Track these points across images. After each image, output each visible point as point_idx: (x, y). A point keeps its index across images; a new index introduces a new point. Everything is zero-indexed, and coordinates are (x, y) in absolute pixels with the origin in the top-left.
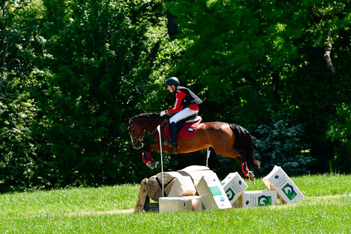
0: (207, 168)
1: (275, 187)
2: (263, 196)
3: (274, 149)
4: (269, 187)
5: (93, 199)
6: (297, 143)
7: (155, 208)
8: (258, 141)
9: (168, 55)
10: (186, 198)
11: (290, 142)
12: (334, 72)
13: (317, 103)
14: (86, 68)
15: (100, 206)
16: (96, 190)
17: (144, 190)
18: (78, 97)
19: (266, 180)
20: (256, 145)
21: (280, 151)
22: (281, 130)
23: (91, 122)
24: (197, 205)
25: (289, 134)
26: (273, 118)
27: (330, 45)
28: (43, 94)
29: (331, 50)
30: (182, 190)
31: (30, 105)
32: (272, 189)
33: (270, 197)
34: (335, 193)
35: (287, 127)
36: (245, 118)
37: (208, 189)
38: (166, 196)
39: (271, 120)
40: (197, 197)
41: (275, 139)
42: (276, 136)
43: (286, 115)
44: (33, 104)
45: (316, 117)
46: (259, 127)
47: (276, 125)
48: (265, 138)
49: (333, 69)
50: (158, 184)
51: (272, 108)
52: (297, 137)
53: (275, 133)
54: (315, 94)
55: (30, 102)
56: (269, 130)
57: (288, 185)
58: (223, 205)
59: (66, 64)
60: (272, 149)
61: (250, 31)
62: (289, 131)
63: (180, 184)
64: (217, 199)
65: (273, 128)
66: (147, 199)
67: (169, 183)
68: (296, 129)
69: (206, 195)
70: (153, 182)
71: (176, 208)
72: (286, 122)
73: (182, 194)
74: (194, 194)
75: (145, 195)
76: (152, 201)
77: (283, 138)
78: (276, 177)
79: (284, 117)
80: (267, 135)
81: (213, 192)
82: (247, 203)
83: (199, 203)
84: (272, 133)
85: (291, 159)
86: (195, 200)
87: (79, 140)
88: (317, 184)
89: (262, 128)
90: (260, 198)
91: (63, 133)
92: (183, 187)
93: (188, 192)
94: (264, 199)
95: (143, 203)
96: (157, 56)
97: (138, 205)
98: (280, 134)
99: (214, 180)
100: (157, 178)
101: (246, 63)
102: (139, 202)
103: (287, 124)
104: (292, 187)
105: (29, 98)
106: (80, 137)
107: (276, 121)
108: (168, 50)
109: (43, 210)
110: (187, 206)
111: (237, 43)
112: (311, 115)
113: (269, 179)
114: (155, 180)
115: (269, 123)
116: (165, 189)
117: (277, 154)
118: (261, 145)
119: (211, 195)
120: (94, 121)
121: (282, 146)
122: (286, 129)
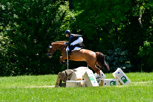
0: (88, 68)
1: (118, 77)
2: (112, 81)
3: (115, 61)
4: (115, 77)
5: (36, 80)
6: (125, 58)
7: (64, 85)
8: (108, 57)
9: (69, 18)
10: (78, 81)
11: (122, 58)
12: (142, 27)
13: (134, 41)
14: (32, 23)
15: (39, 83)
16: (37, 77)
17: (60, 77)
18: (29, 35)
19: (114, 74)
20: (107, 59)
21: (118, 61)
22: (118, 52)
23: (34, 47)
24: (83, 84)
25: (122, 54)
26: (115, 47)
27: (141, 15)
28: (13, 34)
29: (141, 18)
30: (76, 78)
31: (7, 38)
32: (117, 78)
33: (116, 82)
34: (144, 81)
35: (121, 51)
36: (102, 47)
37: (88, 77)
38: (69, 80)
39: (114, 48)
40: (83, 81)
41: (116, 56)
42: (116, 55)
43: (121, 46)
44: (8, 38)
45: (134, 47)
46: (109, 51)
47: (116, 50)
48: (111, 56)
49: (142, 26)
50: (66, 74)
51: (115, 43)
52: (125, 55)
53: (116, 53)
54: (134, 37)
55: (7, 37)
56: (113, 52)
57: (124, 77)
58: (95, 85)
59: (24, 21)
60: (114, 61)
61: (106, 8)
62: (121, 53)
63: (75, 75)
64: (92, 82)
65: (115, 51)
66: (61, 81)
67: (71, 74)
68: (125, 52)
69: (87, 80)
70: (64, 74)
71: (74, 85)
72: (121, 49)
73: (76, 79)
74: (82, 79)
75: (60, 79)
76: (63, 82)
77: (119, 56)
78: (119, 73)
79: (120, 47)
80: (112, 54)
81: (91, 79)
82: (105, 84)
83: (84, 83)
84: (114, 54)
85: (122, 65)
86: (82, 82)
87: (29, 55)
88: (136, 76)
89: (110, 51)
90: (111, 82)
91: (22, 51)
92: (77, 76)
93: (79, 79)
94: (112, 82)
95: (59, 83)
96: (64, 18)
97: (57, 84)
98: (118, 54)
99: (91, 73)
100: (65, 72)
101: (103, 22)
102: (57, 82)
103: (121, 50)
104: (125, 78)
105: (7, 35)
106: (29, 53)
107: (116, 48)
108: (69, 16)
109: (13, 85)
110: (79, 85)
111: (100, 13)
112: (131, 46)
113: (115, 74)
114: (65, 73)
115: (113, 49)
116: (69, 77)
117: (116, 63)
118: (109, 59)
119: (90, 80)
120: (36, 46)
121: (118, 60)
122: (120, 52)
